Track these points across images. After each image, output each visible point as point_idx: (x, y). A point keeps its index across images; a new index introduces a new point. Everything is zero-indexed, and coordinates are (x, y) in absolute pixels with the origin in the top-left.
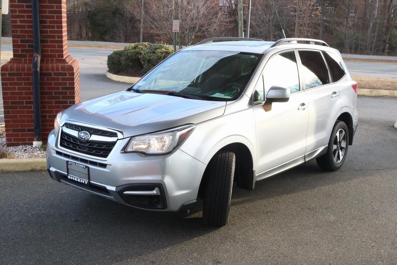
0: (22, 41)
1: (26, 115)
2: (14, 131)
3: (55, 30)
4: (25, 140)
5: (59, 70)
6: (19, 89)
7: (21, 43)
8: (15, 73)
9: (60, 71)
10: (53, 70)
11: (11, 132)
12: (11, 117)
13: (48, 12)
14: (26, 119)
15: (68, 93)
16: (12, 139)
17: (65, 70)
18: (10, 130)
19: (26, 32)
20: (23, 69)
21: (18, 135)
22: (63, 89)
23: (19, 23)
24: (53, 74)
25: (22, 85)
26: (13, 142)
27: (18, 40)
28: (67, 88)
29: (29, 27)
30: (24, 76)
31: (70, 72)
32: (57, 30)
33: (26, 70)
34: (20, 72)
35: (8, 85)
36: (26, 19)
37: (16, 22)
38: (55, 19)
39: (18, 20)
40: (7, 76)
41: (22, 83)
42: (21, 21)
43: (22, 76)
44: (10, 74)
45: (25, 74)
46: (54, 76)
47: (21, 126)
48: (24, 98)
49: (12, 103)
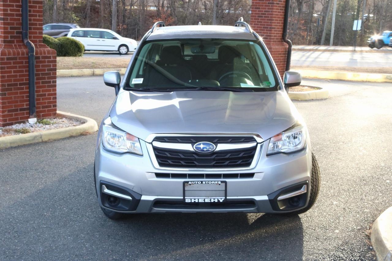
0: (11, 28)
1: (20, 95)
2: (9, 111)
3: (37, 18)
4: (17, 119)
5: (45, 54)
6: (15, 72)
7: (10, 30)
8: (12, 57)
9: (47, 55)
10: (41, 54)
11: (6, 113)
12: (7, 98)
13: (32, 3)
14: (19, 100)
15: (52, 73)
16: (7, 119)
17: (50, 54)
18: (5, 111)
19: (15, 20)
20: (18, 54)
21: (11, 115)
22: (48, 70)
23: (9, 12)
24: (41, 58)
25: (17, 69)
26: (8, 122)
27: (8, 27)
28: (51, 70)
29: (17, 15)
30: (19, 60)
31: (53, 55)
32: (39, 18)
33: (20, 55)
34: (16, 56)
35: (6, 68)
36: (15, 8)
37: (6, 10)
38: (37, 9)
39: (9, 8)
40: (6, 61)
41: (17, 66)
42: (11, 10)
43: (17, 60)
44: (8, 59)
45: (20, 58)
46: (42, 59)
47: (15, 106)
48: (19, 80)
49: (9, 85)
